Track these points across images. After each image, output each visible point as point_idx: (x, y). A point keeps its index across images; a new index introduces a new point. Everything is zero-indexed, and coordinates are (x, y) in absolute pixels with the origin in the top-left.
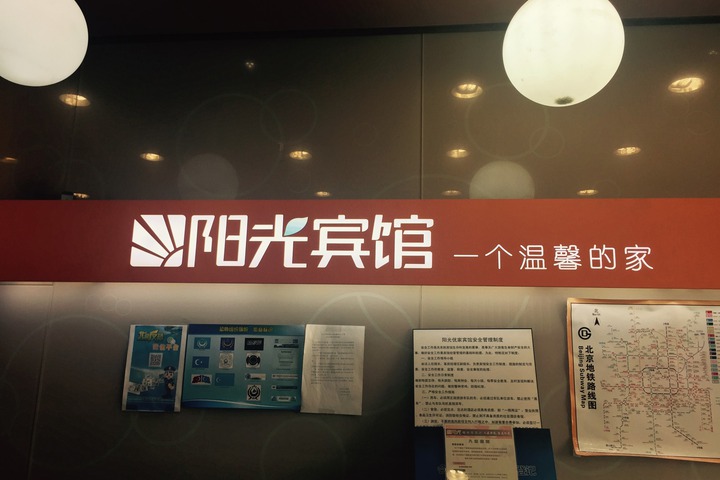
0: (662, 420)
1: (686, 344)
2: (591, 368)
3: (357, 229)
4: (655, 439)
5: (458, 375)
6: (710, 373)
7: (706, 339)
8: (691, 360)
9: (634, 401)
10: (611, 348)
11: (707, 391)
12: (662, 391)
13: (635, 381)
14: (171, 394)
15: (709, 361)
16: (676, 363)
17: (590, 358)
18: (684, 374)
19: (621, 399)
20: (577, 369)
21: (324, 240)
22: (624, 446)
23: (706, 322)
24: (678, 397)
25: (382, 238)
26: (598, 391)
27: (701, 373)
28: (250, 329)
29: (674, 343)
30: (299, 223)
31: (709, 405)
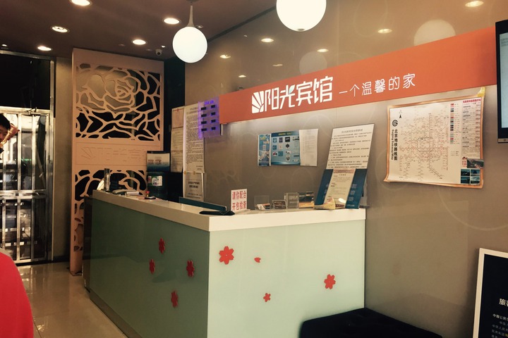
0: (425, 164)
1: (439, 124)
2: (396, 140)
3: (308, 87)
4: (421, 174)
5: (344, 147)
6: (449, 139)
7: (449, 120)
8: (441, 132)
9: (413, 155)
10: (405, 129)
11: (447, 148)
12: (425, 150)
13: (414, 145)
14: (268, 160)
15: (449, 132)
16: (434, 135)
17: (396, 135)
18: (437, 140)
19: (408, 154)
20: (391, 141)
21: (300, 94)
22: (407, 177)
23: (450, 110)
24: (432, 153)
25: (317, 89)
26: (398, 152)
27: (445, 139)
28: (286, 133)
29: (433, 124)
30: (292, 88)
31: (447, 156)
